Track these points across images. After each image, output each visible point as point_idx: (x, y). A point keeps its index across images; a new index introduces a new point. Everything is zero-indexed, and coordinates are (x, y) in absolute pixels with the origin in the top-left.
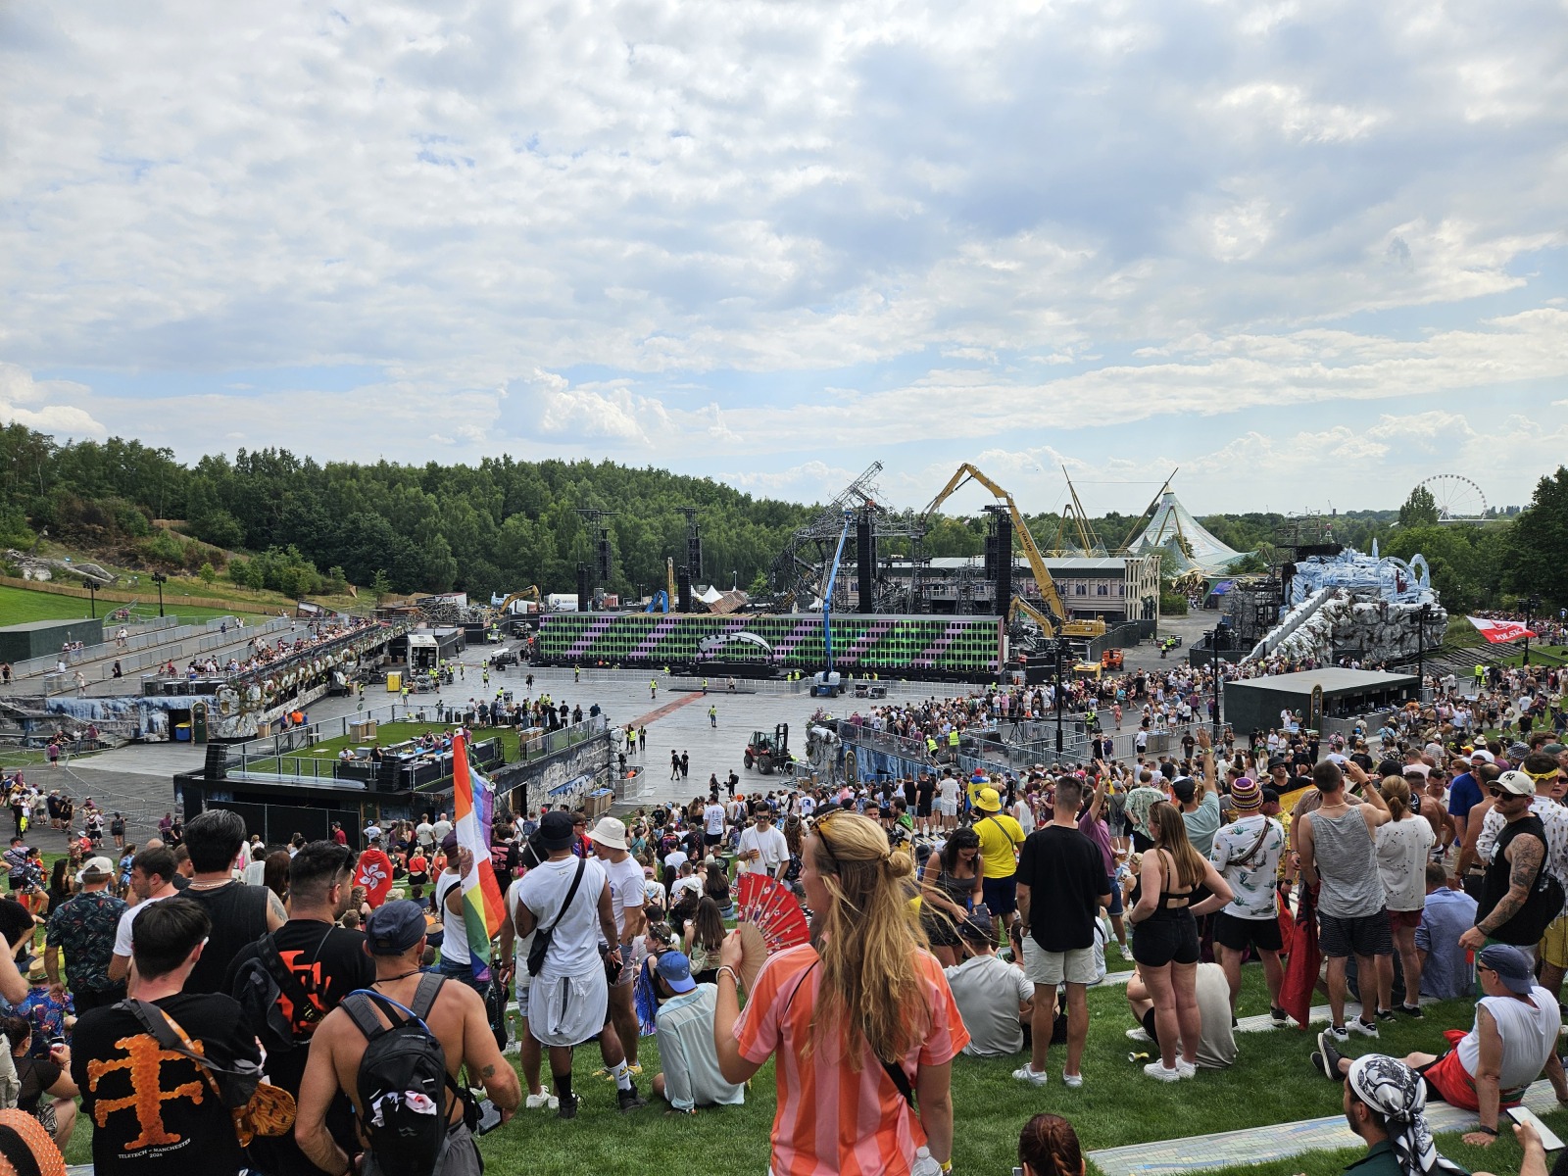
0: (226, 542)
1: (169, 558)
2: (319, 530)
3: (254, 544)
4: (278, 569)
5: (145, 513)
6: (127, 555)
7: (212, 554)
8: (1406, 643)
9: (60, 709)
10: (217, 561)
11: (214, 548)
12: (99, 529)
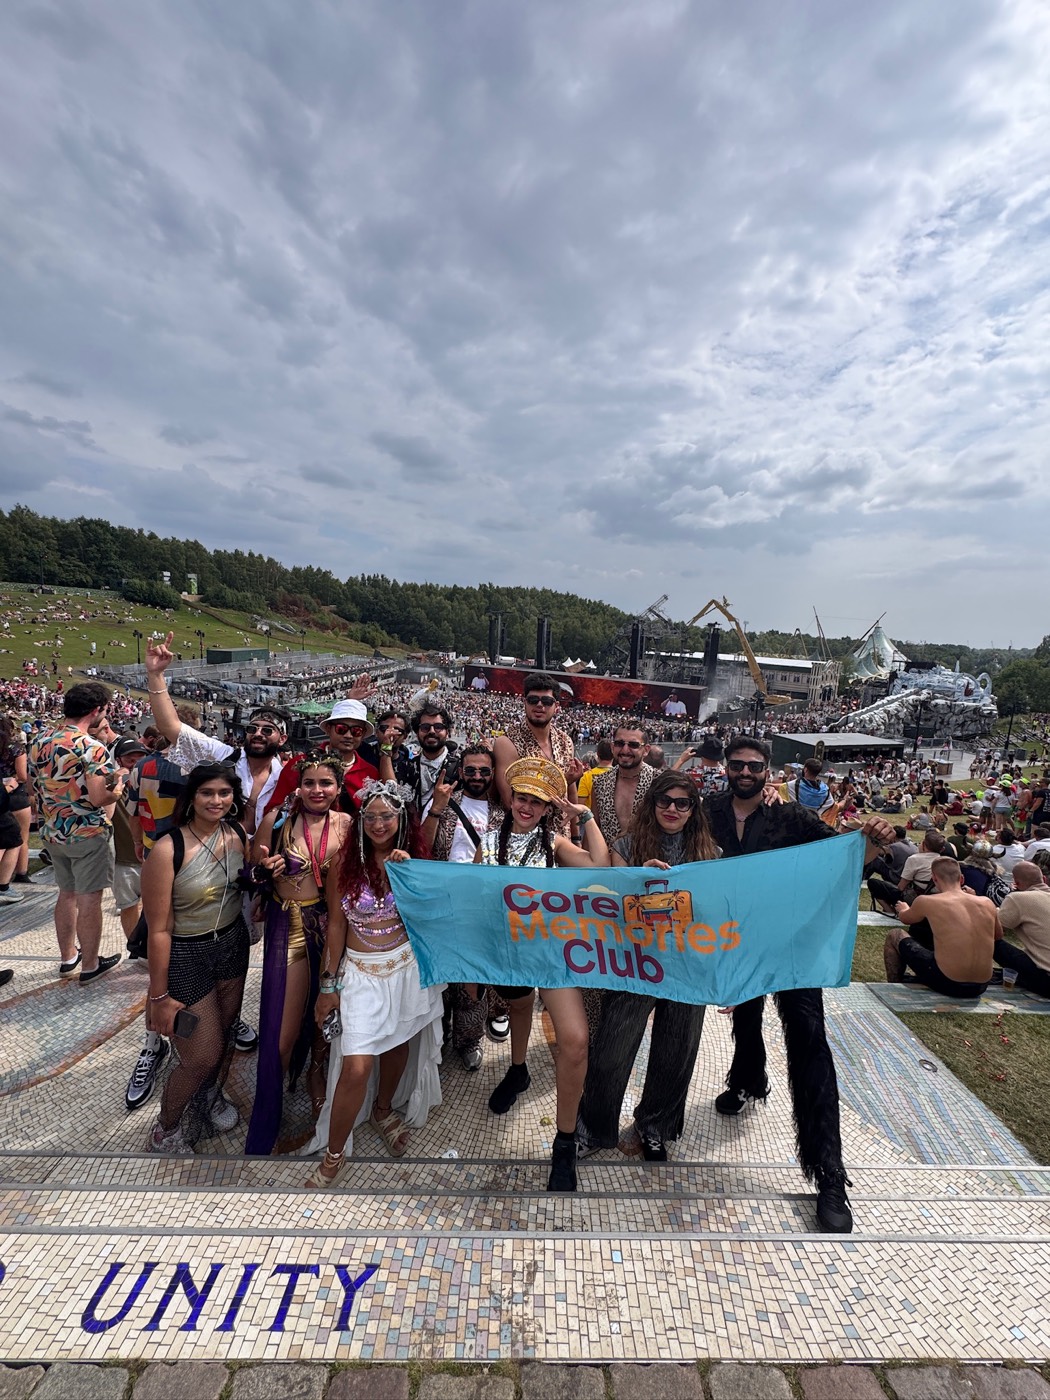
0: (350, 619)
1: (323, 625)
2: (392, 615)
3: (363, 621)
4: (369, 633)
5: (317, 603)
6: (305, 622)
7: (343, 624)
8: (965, 728)
9: (225, 687)
10: (345, 627)
11: (344, 621)
12: (296, 608)
